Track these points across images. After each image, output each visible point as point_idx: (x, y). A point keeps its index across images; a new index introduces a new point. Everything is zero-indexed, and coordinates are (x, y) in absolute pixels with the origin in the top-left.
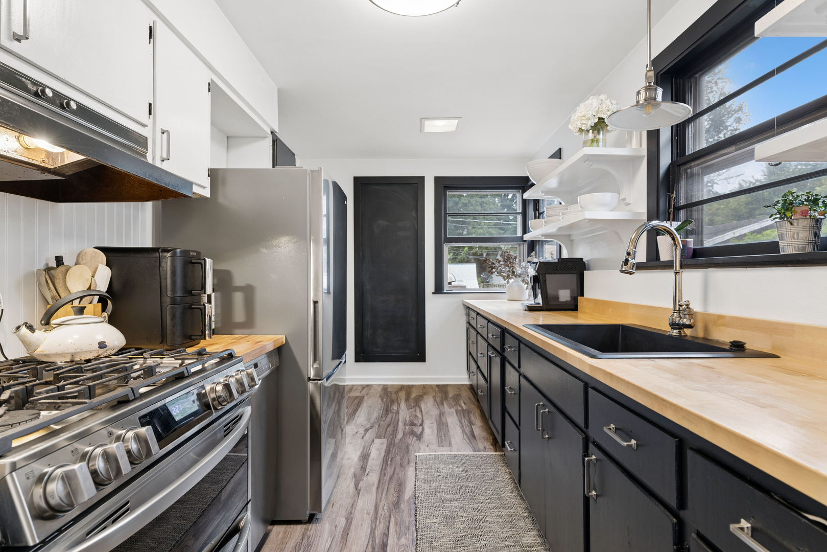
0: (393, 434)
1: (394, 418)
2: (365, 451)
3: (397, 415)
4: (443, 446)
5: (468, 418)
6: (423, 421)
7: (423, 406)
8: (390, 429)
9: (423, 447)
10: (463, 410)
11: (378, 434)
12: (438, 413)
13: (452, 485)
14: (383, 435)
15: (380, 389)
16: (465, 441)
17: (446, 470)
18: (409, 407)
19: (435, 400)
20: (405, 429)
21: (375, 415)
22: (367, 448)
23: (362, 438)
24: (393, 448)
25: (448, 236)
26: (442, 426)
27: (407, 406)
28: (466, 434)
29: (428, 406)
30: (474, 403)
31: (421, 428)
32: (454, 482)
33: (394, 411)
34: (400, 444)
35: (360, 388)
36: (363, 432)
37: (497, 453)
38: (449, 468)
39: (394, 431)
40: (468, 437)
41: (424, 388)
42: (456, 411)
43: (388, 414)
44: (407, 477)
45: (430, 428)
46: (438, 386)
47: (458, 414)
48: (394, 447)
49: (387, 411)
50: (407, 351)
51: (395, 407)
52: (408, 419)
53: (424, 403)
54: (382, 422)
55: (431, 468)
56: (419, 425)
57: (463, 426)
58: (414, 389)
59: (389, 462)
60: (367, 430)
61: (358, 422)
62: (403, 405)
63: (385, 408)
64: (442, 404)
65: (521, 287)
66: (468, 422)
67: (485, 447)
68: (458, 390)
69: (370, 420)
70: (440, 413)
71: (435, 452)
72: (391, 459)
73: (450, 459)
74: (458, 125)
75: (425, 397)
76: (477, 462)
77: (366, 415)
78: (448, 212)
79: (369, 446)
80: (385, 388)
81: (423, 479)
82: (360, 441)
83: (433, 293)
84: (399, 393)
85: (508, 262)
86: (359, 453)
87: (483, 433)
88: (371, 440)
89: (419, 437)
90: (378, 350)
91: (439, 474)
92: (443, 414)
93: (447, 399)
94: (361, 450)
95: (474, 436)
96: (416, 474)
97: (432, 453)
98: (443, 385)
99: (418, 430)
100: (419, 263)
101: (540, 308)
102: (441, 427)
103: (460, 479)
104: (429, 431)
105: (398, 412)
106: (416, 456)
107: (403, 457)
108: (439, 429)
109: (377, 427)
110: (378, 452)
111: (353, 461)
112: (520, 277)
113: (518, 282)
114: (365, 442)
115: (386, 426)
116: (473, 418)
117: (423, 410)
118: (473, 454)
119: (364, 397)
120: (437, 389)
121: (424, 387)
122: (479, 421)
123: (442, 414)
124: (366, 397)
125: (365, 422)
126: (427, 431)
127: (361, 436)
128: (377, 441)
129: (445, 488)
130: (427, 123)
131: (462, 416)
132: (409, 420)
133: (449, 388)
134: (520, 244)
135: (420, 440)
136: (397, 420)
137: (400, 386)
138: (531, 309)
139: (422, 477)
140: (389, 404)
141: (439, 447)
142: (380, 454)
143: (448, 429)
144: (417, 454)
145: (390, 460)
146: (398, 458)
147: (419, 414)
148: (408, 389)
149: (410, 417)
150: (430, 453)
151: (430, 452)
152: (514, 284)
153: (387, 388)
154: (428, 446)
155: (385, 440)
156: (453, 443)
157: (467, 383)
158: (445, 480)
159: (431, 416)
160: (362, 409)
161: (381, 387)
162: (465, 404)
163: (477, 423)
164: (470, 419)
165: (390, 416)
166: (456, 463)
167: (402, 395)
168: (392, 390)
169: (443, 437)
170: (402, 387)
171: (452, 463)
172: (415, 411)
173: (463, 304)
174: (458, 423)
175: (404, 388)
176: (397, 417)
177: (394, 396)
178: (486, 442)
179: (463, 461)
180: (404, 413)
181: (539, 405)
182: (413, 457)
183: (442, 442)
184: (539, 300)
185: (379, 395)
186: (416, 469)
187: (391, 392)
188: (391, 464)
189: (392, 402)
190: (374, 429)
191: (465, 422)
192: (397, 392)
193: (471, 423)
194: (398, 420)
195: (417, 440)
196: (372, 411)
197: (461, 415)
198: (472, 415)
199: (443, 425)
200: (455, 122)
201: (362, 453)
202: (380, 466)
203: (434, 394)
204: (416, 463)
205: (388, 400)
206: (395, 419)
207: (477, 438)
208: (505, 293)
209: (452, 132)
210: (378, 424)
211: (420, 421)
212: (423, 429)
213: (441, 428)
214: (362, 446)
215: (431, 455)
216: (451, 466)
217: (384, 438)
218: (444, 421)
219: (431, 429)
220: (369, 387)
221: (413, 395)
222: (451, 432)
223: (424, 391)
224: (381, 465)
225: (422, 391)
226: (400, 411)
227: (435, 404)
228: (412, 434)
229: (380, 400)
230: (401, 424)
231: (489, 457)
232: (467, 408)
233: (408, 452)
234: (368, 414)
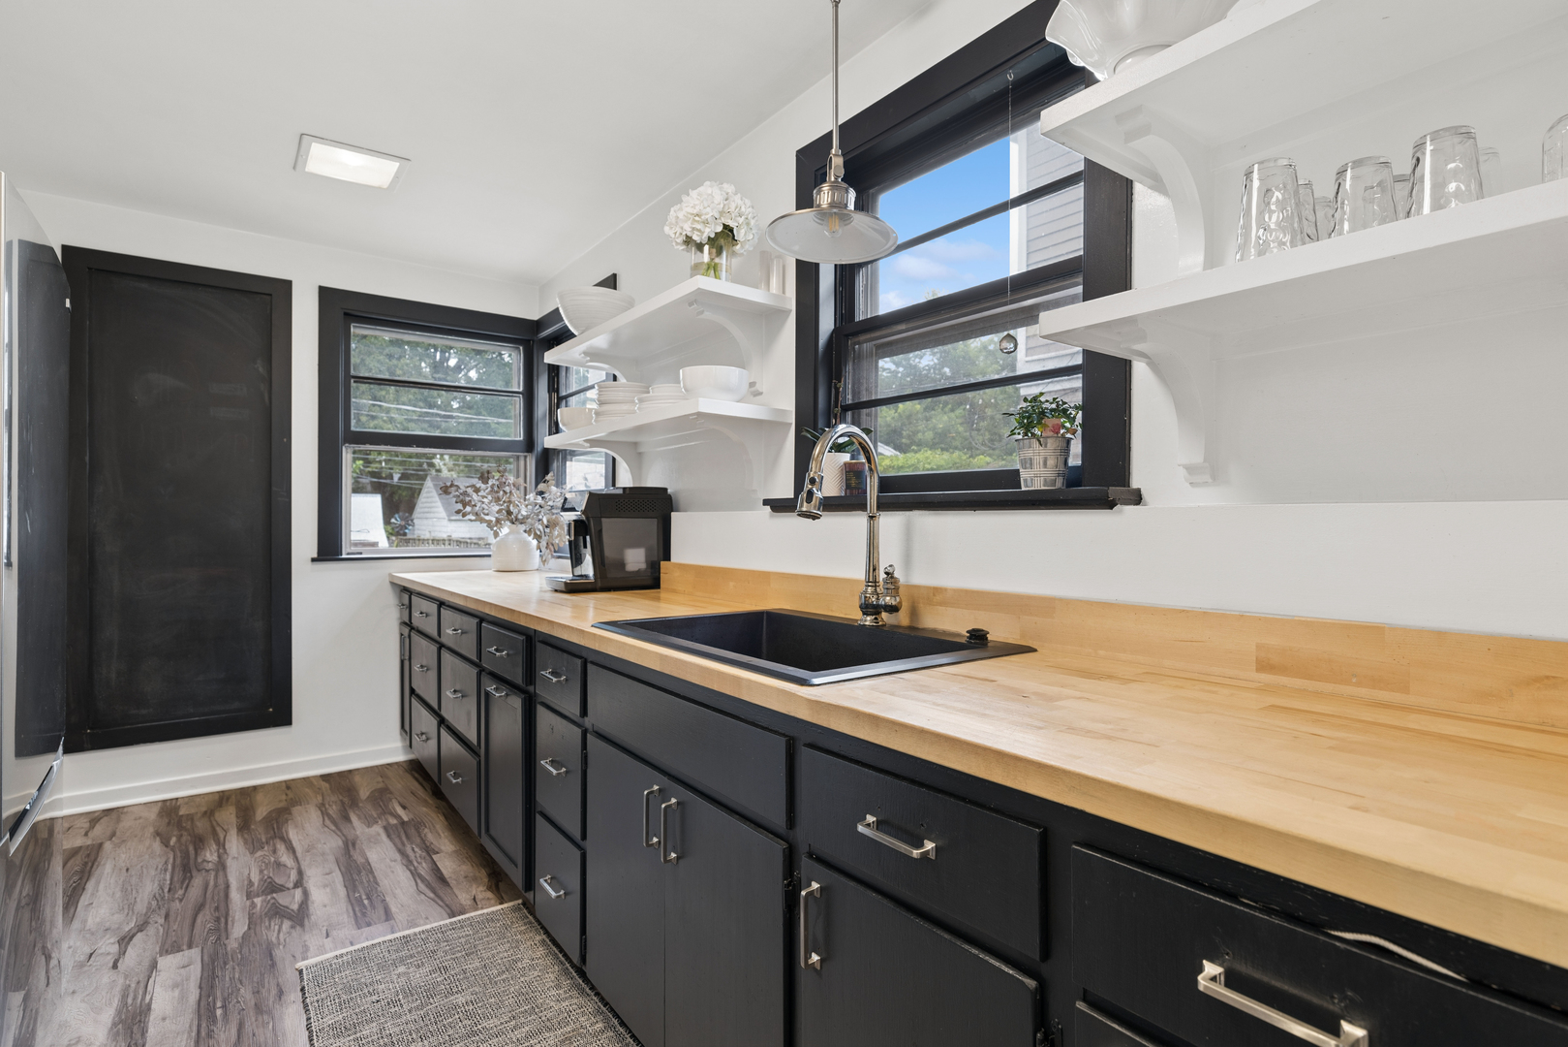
0: (218, 929)
1: (212, 883)
2: (130, 1001)
3: (221, 873)
4: (369, 925)
5: (418, 840)
6: (300, 873)
7: (293, 834)
8: (205, 918)
9: (313, 940)
10: (403, 823)
11: (169, 942)
12: (340, 843)
13: (415, 1016)
14: (186, 939)
15: (152, 815)
16: (423, 897)
17: (389, 984)
18: (253, 846)
19: (324, 813)
20: (253, 906)
21: (148, 888)
22: (136, 991)
23: (115, 966)
24: (223, 968)
25: (353, 429)
26: (356, 875)
27: (246, 843)
28: (423, 879)
29: (309, 830)
30: (426, 801)
31: (298, 893)
32: (417, 1008)
33: (210, 866)
34: (245, 950)
35: (84, 824)
36: (115, 948)
37: (505, 905)
38: (399, 975)
39: (218, 920)
40: (429, 886)
41: (288, 788)
42: (386, 828)
43: (192, 877)
44: (284, 1034)
45: (325, 886)
46: (326, 777)
47: (393, 836)
48: (225, 963)
49: (186, 868)
50: (236, 705)
51: (210, 855)
52: (255, 878)
53: (296, 826)
54: (177, 905)
55: (348, 989)
56: (291, 885)
57: (411, 862)
58: (260, 797)
59: (219, 1012)
60: (125, 941)
61: (91, 923)
62: (234, 844)
63: (178, 861)
64: (347, 819)
65: (526, 544)
66: (421, 849)
67: (474, 899)
68: (380, 779)
69: (131, 907)
70: (346, 843)
71: (352, 944)
72: (224, 1000)
73: (397, 951)
74: (397, 176)
75: (296, 810)
76: (463, 940)
77: (118, 894)
78: (352, 373)
79: (142, 985)
80: (169, 811)
81: (332, 1027)
82: (106, 977)
83: (313, 560)
84: (217, 815)
85: (501, 493)
86: (108, 1016)
87: (464, 867)
88: (146, 963)
89: (299, 917)
90: (144, 712)
91: (375, 998)
92: (354, 845)
93: (357, 806)
94: (116, 1002)
95: (442, 879)
96: (308, 1019)
97: (344, 951)
98: (340, 774)
99: (292, 900)
100: (274, 489)
101: (590, 587)
102: (356, 877)
103: (430, 993)
104: (325, 894)
105: (221, 866)
106: (301, 972)
107: (261, 983)
108: (351, 885)
109: (161, 921)
110: (177, 993)
111: (91, 1044)
112: (521, 523)
113: (518, 533)
114: (126, 977)
115: (189, 913)
116: (430, 837)
117: (295, 844)
118: (451, 924)
119: (100, 845)
120: (325, 785)
121: (288, 785)
122: (446, 841)
123: (350, 845)
124: (108, 846)
125: (118, 918)
126: (318, 896)
127: (110, 960)
128: (167, 963)
129: (397, 1030)
130: (317, 150)
131: (404, 838)
132: (261, 880)
133: (357, 779)
135: (302, 925)
136: (223, 886)
137: (217, 797)
138: (573, 588)
139: (329, 1020)
140: (191, 849)
141: (359, 928)
142: (183, 998)
143: (374, 877)
144: (301, 965)
145: (219, 1004)
146: (246, 993)
147: (286, 859)
148: (242, 801)
149: (261, 871)
150: (338, 953)
151: (336, 949)
152: (511, 537)
153: (177, 808)
154: (328, 936)
155: (195, 954)
156: (394, 909)
157: (401, 757)
158: (393, 1010)
159: (323, 854)
160: (98, 883)
161: (156, 809)
162: (404, 808)
163: (443, 848)
164: (423, 841)
165: (197, 881)
166: (411, 956)
167: (228, 816)
168: (193, 811)
169: (366, 902)
170: (223, 798)
171: (402, 961)
172: (275, 851)
173: (392, 584)
174: (398, 856)
175: (228, 799)
176: (221, 880)
177: (201, 826)
178: (474, 886)
179: (431, 946)
180: (241, 863)
181: (652, 792)
182: (291, 976)
183: (364, 914)
184: (588, 568)
185: (151, 830)
186: (306, 1006)
187: (191, 818)
188: (225, 1014)
189: (199, 842)
190: (151, 930)
191: (415, 852)
192: (209, 814)
193: (429, 851)
194: (228, 887)
195: (292, 927)
196: (134, 880)
197: (399, 837)
198: (426, 830)
199: (360, 872)
200: (392, 167)
201: (119, 1012)
202: (191, 1031)
203: (320, 798)
204: (303, 989)
205: (186, 838)
206: (216, 886)
207: (452, 883)
208: (489, 556)
209: (380, 188)
210: (163, 912)
211: (294, 876)
212: (306, 894)
213: (354, 881)
214: (117, 990)
215: (342, 956)
216: (402, 969)
217: (190, 947)
218: (360, 860)
219: (328, 890)
220: (114, 815)
221: (261, 813)
222: (385, 883)
223: (291, 795)
224: (195, 1028)
225: (284, 797)
226: (229, 862)
227: (328, 822)
228: (276, 913)
229: (157, 845)
230: (236, 897)
231: (490, 919)
232: (411, 816)
233: (273, 965)
234: (124, 890)
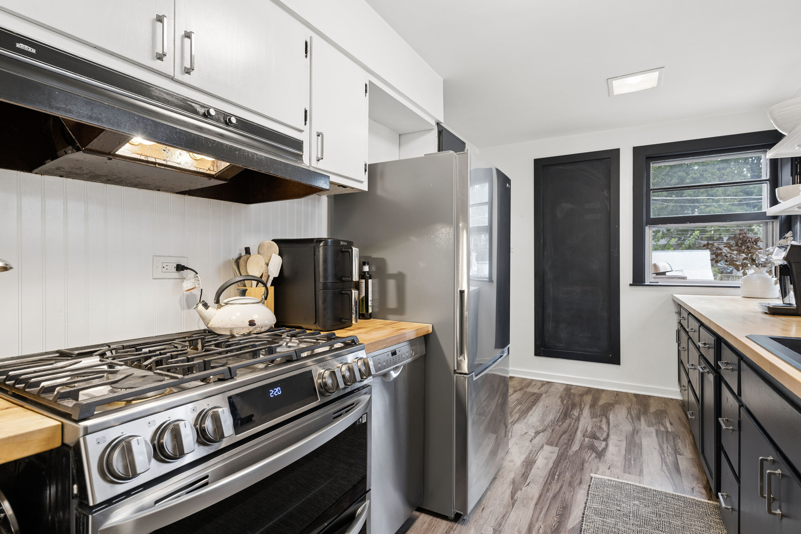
0: (568, 444)
1: (572, 424)
2: (531, 456)
3: (577, 422)
4: (630, 473)
5: (672, 444)
6: (608, 435)
7: (611, 417)
8: (565, 437)
9: (602, 467)
10: (667, 432)
11: (550, 441)
12: (631, 429)
13: (634, 528)
14: (556, 442)
15: (562, 389)
16: (663, 474)
17: (632, 506)
18: (593, 415)
19: (629, 412)
20: (584, 440)
21: (551, 417)
22: (534, 453)
23: (531, 441)
24: (564, 461)
25: (652, 217)
26: (633, 445)
27: (591, 413)
28: (667, 465)
29: (619, 417)
30: (685, 425)
31: (604, 444)
32: (637, 525)
33: (574, 417)
34: (574, 457)
35: (539, 384)
36: (533, 434)
37: (711, 502)
38: (634, 505)
39: (569, 440)
40: (668, 470)
41: (617, 395)
42: (657, 431)
43: (566, 419)
44: (576, 500)
45: (617, 446)
46: (636, 395)
47: (659, 436)
48: (565, 459)
49: (565, 415)
50: (596, 350)
51: (576, 413)
52: (589, 430)
53: (614, 414)
54: (557, 428)
55: (608, 497)
56: (602, 439)
57: (663, 453)
58: (603, 395)
59: (556, 477)
60: (537, 433)
61: (529, 422)
62: (586, 412)
63: (564, 410)
64: (639, 419)
65: (766, 281)
66: (672, 449)
67: (693, 489)
68: (664, 405)
69: (543, 421)
70: (634, 430)
71: (618, 478)
72: (560, 473)
73: (638, 493)
74: (660, 79)
75: (617, 406)
76: (676, 507)
77: (541, 415)
78: (652, 187)
79: (536, 452)
80: (568, 388)
81: (595, 509)
82: (527, 443)
83: (630, 285)
84: (584, 397)
85: (743, 247)
86: (523, 457)
87: (694, 469)
88: (540, 445)
89: (600, 455)
90: (561, 345)
91: (619, 508)
92: (637, 432)
93: (646, 414)
94: (527, 454)
95: (678, 470)
96: (587, 500)
97: (613, 479)
98: (644, 396)
99: (600, 445)
100: (612, 250)
101: (792, 312)
102: (632, 448)
103: (647, 522)
104: (615, 449)
105: (578, 419)
106: (592, 478)
107: (575, 474)
108: (628, 451)
109: (551, 431)
110: (546, 461)
111: (515, 464)
112: (764, 266)
113: (761, 273)
114: (533, 446)
115: (561, 433)
116: (680, 445)
117: (611, 421)
118: (673, 495)
119: (542, 394)
120: (634, 399)
121: (618, 394)
122: (689, 451)
123: (635, 432)
124: (544, 395)
125: (538, 424)
126: (612, 449)
127: (530, 438)
128: (546, 447)
129: (623, 529)
130: (616, 83)
131: (665, 440)
132: (591, 431)
133: (652, 401)
134: (767, 223)
135: (600, 459)
136: (576, 427)
137: (587, 389)
138: (774, 311)
139: (595, 505)
140: (570, 407)
141: (624, 472)
142: (547, 464)
143: (641, 452)
144: (593, 475)
145: (557, 474)
146: (568, 475)
147: (604, 427)
148: (595, 394)
149: (592, 428)
150: (610, 478)
151: (610, 476)
152: (755, 275)
153: (571, 389)
154: (609, 469)
155: (556, 449)
156: (645, 472)
157: (679, 398)
158: (625, 519)
159: (621, 431)
160: (537, 408)
161: (564, 387)
162: (671, 424)
163: (685, 454)
164: (675, 445)
165: (568, 421)
166: (644, 499)
167: (588, 399)
168: (576, 392)
169: (632, 462)
170: (589, 391)
171: (639, 498)
172: (601, 421)
173: (673, 300)
174: (658, 447)
175: (591, 392)
176: (576, 424)
177: (577, 399)
178: (696, 482)
179: (656, 500)
180: (586, 421)
181: (767, 460)
182: (586, 478)
183: (629, 467)
184: (791, 299)
185: (559, 395)
186: (588, 494)
187: (574, 395)
188: (558, 479)
189: (574, 406)
190: (546, 433)
191: (668, 448)
192: (581, 395)
193: (676, 452)
194: (577, 428)
195: (596, 457)
196: (547, 412)
197: (663, 438)
198: (679, 440)
199: (635, 446)
200: (655, 75)
201: (526, 458)
202: (544, 478)
203: (630, 404)
204: (589, 486)
205: (570, 402)
206: (573, 426)
207: (683, 474)
208: (739, 287)
209: (653, 88)
210: (552, 428)
211: (605, 435)
212: (607, 445)
213: (630, 450)
214: (529, 450)
215: (611, 480)
216: (637, 502)
217: (556, 446)
218: (638, 441)
219: (617, 448)
220: (550, 384)
221: (602, 402)
222: (645, 457)
223: (617, 399)
224: (546, 478)
225: (614, 399)
226: (582, 418)
227: (629, 417)
228: (592, 448)
229: (559, 401)
230: (579, 434)
231: (698, 504)
232: (673, 430)
233: (582, 469)
234: (543, 414)
